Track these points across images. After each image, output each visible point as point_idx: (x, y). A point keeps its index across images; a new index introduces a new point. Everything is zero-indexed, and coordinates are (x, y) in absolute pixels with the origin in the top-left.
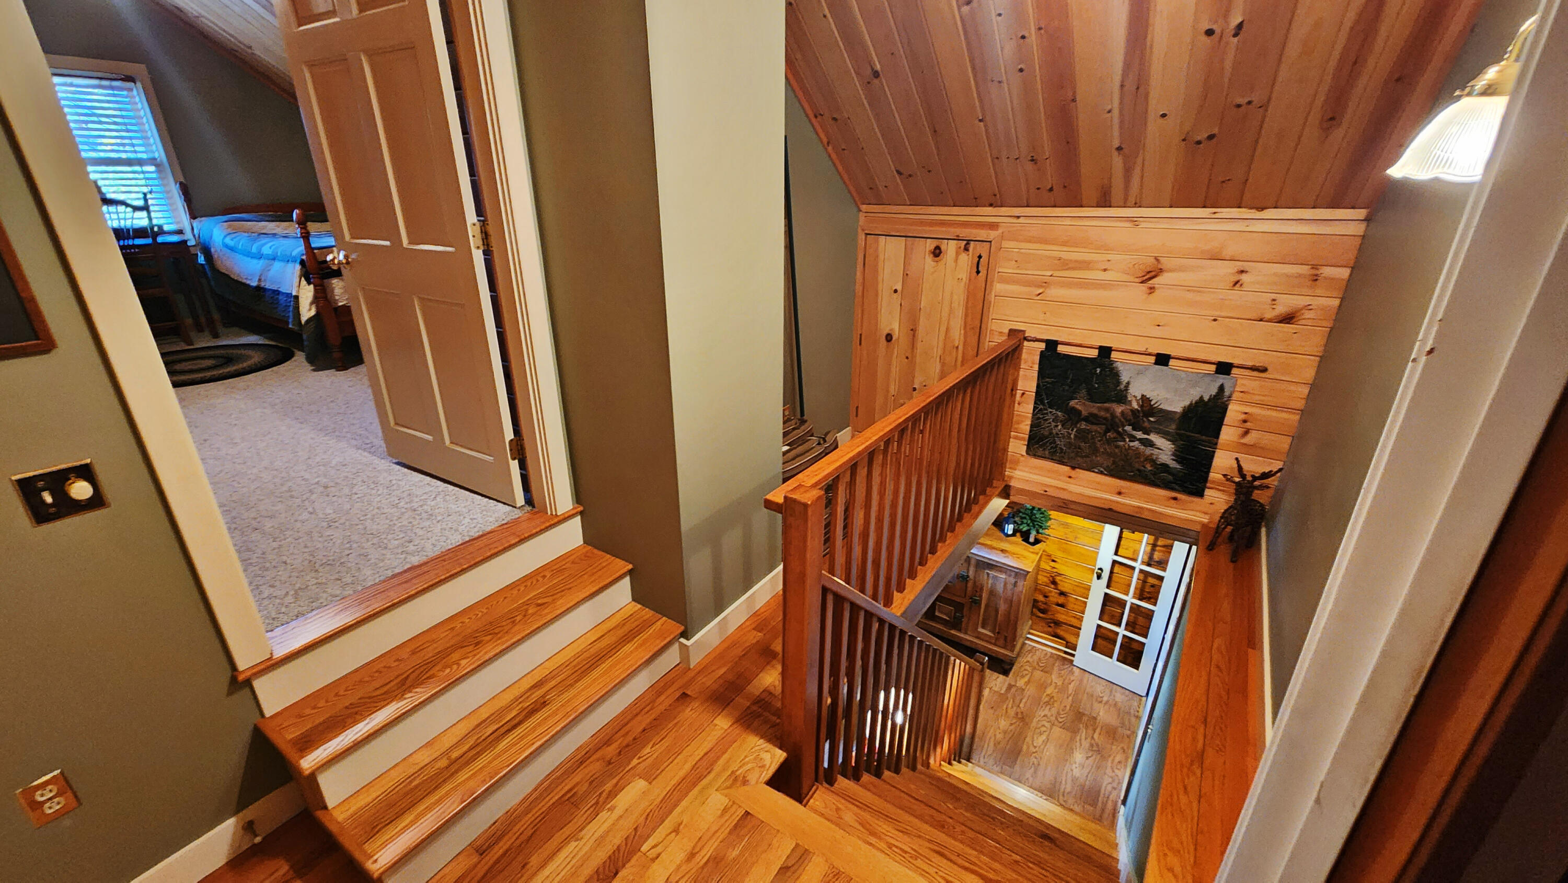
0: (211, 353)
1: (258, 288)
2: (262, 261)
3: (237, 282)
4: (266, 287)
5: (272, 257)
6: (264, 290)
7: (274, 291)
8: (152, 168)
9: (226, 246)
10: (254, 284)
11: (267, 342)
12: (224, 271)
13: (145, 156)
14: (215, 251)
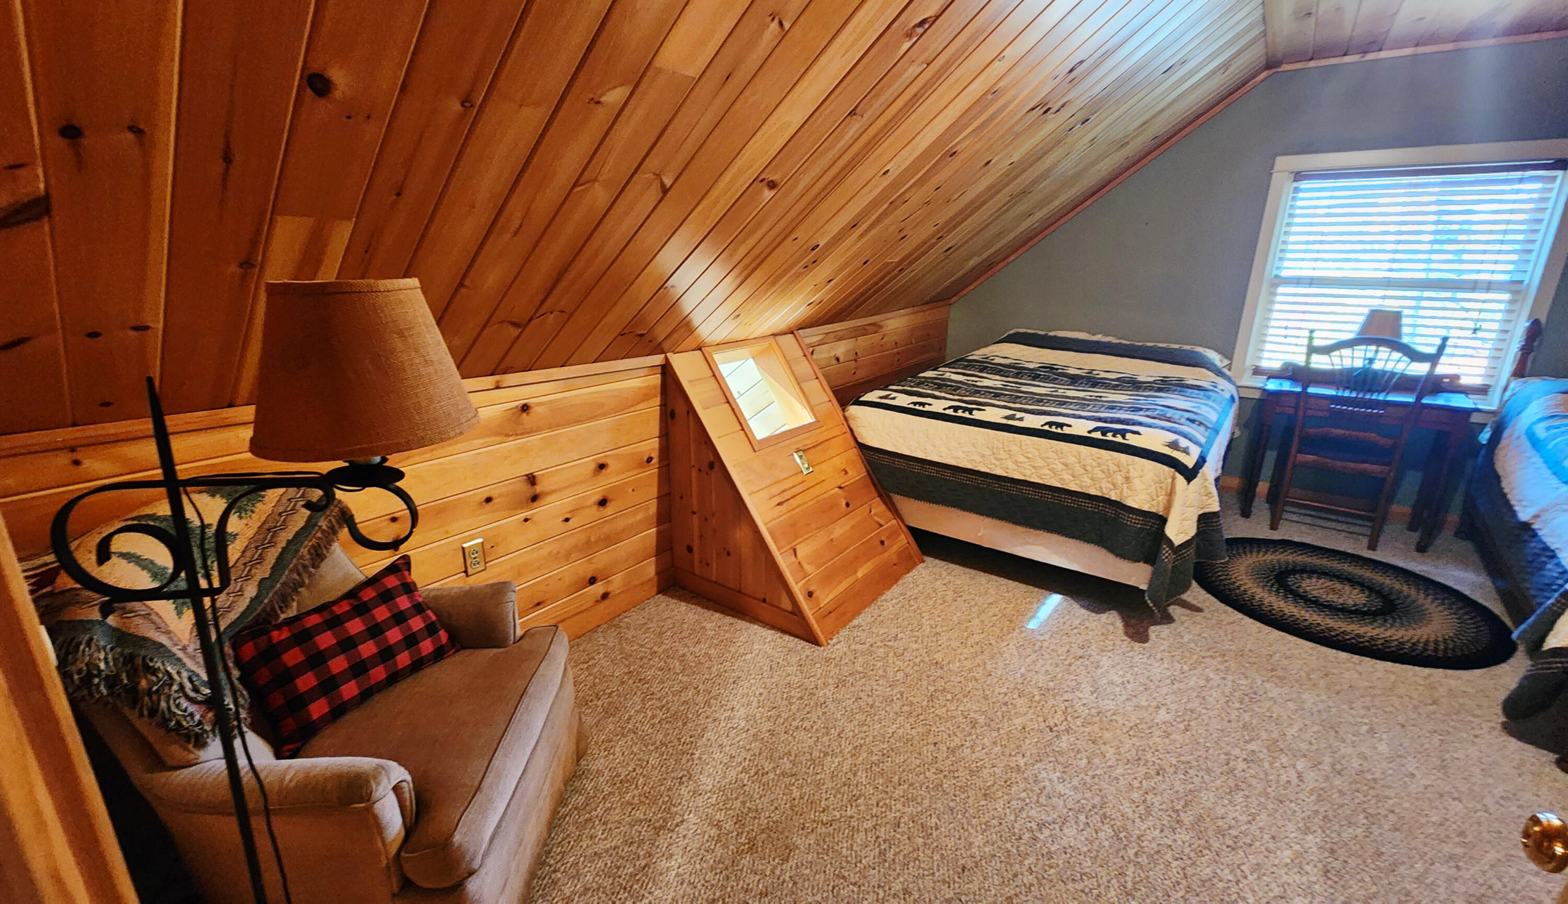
0: (1366, 574)
1: (1526, 527)
2: (1563, 489)
4: (1540, 533)
6: (1534, 534)
7: (1546, 548)
8: (1505, 296)
9: (1532, 438)
10: (1524, 515)
13: (1506, 277)
14: (1511, 436)
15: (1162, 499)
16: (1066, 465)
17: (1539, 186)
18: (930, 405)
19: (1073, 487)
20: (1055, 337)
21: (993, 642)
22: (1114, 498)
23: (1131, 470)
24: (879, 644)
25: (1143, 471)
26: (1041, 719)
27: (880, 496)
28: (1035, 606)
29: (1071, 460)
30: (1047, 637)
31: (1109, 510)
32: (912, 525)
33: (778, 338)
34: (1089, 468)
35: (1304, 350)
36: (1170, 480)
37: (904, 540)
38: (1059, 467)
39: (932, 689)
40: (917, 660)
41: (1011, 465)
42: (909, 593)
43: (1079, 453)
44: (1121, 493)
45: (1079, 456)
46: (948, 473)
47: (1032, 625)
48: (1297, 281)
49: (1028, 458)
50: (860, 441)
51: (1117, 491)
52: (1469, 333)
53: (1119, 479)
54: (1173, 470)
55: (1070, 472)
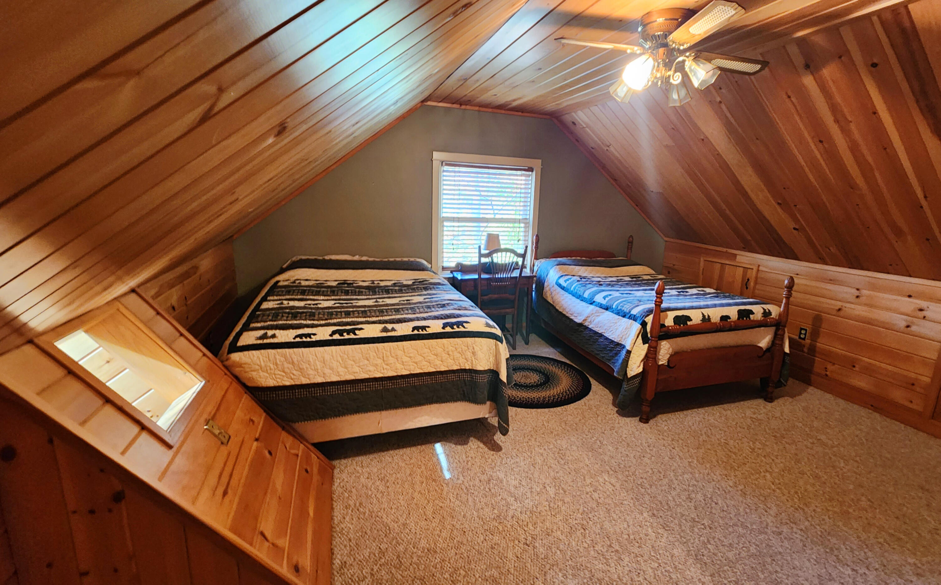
1: (581, 325)
2: (592, 307)
3: (561, 313)
4: (590, 327)
5: (606, 308)
6: (586, 328)
8: (522, 225)
9: (560, 286)
10: (578, 320)
11: (568, 362)
12: (549, 300)
13: (521, 217)
14: (548, 286)
15: (492, 359)
16: (436, 355)
17: (523, 178)
18: (314, 334)
19: (443, 369)
20: (331, 260)
21: (441, 504)
22: (467, 368)
23: (475, 347)
24: (375, 568)
25: (481, 346)
26: (517, 542)
27: (283, 429)
28: (435, 459)
29: (440, 350)
30: (461, 478)
31: (466, 376)
32: (316, 441)
33: (123, 300)
34: (450, 353)
35: (477, 255)
36: (494, 347)
37: (315, 458)
38: (432, 357)
39: (447, 576)
40: (415, 559)
41: (399, 366)
42: (351, 503)
43: (443, 344)
44: (472, 364)
45: (444, 346)
46: (348, 388)
47: (447, 475)
48: (453, 219)
49: (410, 357)
50: (250, 384)
51: (469, 363)
52: (516, 242)
53: (469, 355)
54: (495, 341)
55: (439, 358)
